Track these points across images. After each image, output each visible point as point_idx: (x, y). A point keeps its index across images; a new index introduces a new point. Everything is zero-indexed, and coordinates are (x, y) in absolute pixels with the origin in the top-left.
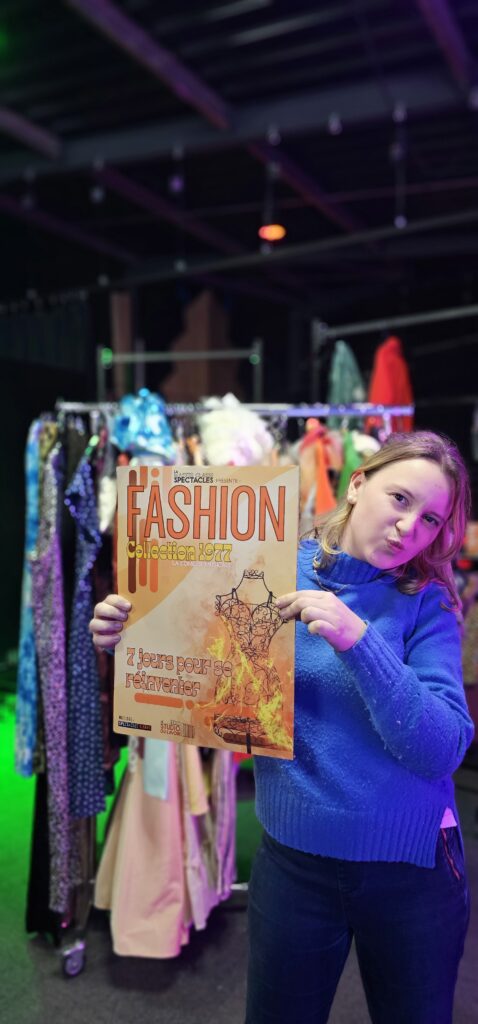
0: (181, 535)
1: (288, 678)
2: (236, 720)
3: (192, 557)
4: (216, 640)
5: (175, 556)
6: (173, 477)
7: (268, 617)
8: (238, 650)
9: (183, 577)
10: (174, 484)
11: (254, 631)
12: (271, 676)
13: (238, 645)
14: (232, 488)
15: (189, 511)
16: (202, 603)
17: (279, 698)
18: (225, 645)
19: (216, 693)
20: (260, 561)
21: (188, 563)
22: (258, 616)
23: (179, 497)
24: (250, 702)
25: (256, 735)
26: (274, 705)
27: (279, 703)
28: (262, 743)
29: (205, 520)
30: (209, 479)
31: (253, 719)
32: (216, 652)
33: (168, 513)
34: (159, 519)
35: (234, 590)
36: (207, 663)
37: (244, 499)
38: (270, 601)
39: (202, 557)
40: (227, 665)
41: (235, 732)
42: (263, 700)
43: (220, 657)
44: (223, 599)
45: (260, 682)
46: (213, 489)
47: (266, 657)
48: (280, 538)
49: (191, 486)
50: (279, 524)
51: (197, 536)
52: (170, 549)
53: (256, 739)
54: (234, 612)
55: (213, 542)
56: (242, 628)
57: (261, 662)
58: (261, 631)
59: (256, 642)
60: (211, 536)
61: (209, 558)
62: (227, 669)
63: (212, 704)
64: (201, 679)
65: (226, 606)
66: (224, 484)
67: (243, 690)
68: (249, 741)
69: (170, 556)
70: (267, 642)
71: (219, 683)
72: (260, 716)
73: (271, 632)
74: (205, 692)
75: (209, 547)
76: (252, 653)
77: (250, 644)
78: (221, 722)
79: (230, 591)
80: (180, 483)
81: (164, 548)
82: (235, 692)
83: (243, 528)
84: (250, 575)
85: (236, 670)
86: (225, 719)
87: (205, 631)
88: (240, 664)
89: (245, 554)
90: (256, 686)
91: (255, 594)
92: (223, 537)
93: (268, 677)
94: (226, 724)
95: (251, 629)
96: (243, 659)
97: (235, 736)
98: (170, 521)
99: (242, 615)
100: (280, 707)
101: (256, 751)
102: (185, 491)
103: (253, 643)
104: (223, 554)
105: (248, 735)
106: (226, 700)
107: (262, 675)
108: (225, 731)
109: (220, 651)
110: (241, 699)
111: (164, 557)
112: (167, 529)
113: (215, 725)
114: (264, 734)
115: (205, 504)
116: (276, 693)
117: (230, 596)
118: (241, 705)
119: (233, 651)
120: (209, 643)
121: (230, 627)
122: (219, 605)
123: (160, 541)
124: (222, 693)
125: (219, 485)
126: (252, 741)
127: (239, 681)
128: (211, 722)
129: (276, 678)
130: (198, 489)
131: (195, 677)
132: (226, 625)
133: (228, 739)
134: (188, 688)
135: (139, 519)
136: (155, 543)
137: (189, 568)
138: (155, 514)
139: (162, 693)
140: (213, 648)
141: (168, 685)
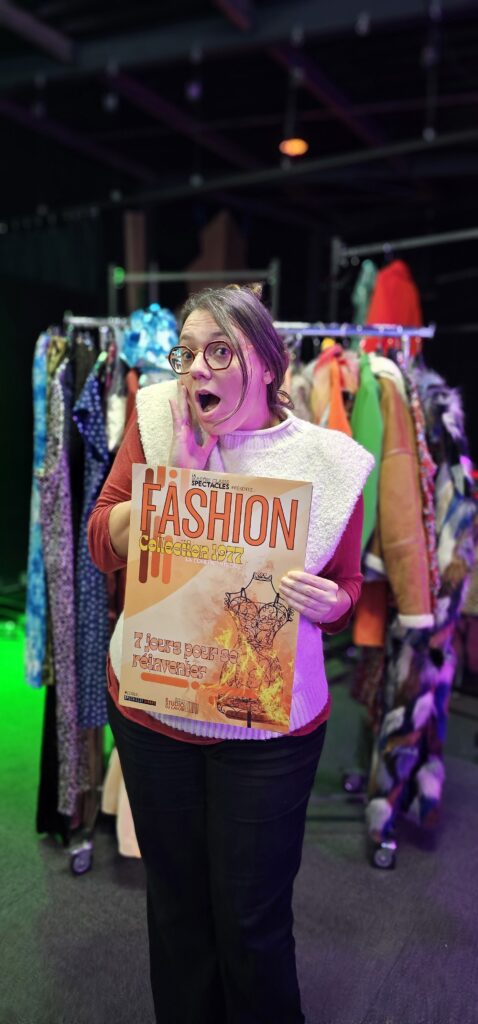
0: (197, 534)
2: (238, 700)
3: (205, 556)
4: (224, 632)
5: (189, 554)
6: (190, 480)
7: (274, 615)
8: (245, 642)
9: (195, 573)
10: (191, 487)
11: (260, 626)
12: (274, 665)
13: (244, 637)
14: (247, 496)
15: (204, 513)
16: (213, 599)
17: (279, 683)
18: (233, 636)
19: (221, 677)
20: (270, 565)
21: (201, 561)
22: (265, 613)
23: (196, 500)
24: (253, 685)
25: (256, 713)
26: (275, 688)
27: (280, 688)
28: (261, 719)
29: (219, 524)
30: (225, 486)
31: (254, 699)
32: (224, 641)
33: (184, 513)
34: (175, 518)
35: (243, 589)
36: (215, 650)
37: (257, 509)
39: (214, 557)
40: (234, 653)
41: (237, 710)
42: (265, 684)
43: (226, 647)
44: (233, 596)
45: (263, 670)
46: (228, 496)
47: (270, 649)
48: (290, 546)
49: (207, 490)
50: (290, 534)
51: (211, 537)
52: (184, 546)
53: (256, 716)
54: (242, 609)
55: (226, 544)
56: (249, 623)
57: (265, 653)
58: (267, 627)
59: (262, 635)
60: (225, 538)
61: (221, 558)
62: (233, 657)
63: (217, 686)
64: (209, 665)
65: (234, 603)
66: (240, 492)
67: (247, 674)
68: (249, 718)
69: (184, 553)
70: (271, 637)
71: (224, 668)
72: (261, 697)
73: (276, 628)
74: (212, 675)
75: (222, 548)
76: (257, 645)
77: (256, 636)
78: (225, 701)
79: (240, 590)
80: (197, 486)
81: (178, 545)
82: (239, 677)
83: (255, 534)
84: (260, 577)
85: (242, 658)
86: (228, 698)
87: (214, 623)
88: (245, 654)
89: (255, 557)
90: (259, 673)
91: (263, 594)
92: (236, 540)
93: (270, 665)
94: (229, 702)
95: (257, 624)
96: (249, 649)
97: (237, 713)
98: (186, 521)
99: (250, 611)
100: (279, 692)
102: (202, 495)
103: (259, 636)
104: (235, 556)
105: (249, 713)
106: (230, 683)
107: (265, 664)
108: (228, 709)
109: (227, 641)
110: (244, 683)
111: (178, 553)
112: (181, 528)
113: (218, 704)
114: (264, 712)
115: (220, 509)
116: (277, 679)
117: (239, 594)
118: (244, 687)
119: (240, 641)
120: (217, 633)
121: (237, 622)
122: (228, 602)
123: (175, 538)
124: (227, 677)
125: (234, 492)
126: (253, 717)
127: (243, 668)
128: (215, 701)
129: (279, 668)
130: (214, 494)
131: (202, 662)
132: (234, 619)
133: (230, 715)
134: (194, 671)
135: (154, 515)
136: (169, 539)
137: (202, 566)
138: (171, 513)
139: (168, 674)
140: (221, 638)
141: (174, 667)
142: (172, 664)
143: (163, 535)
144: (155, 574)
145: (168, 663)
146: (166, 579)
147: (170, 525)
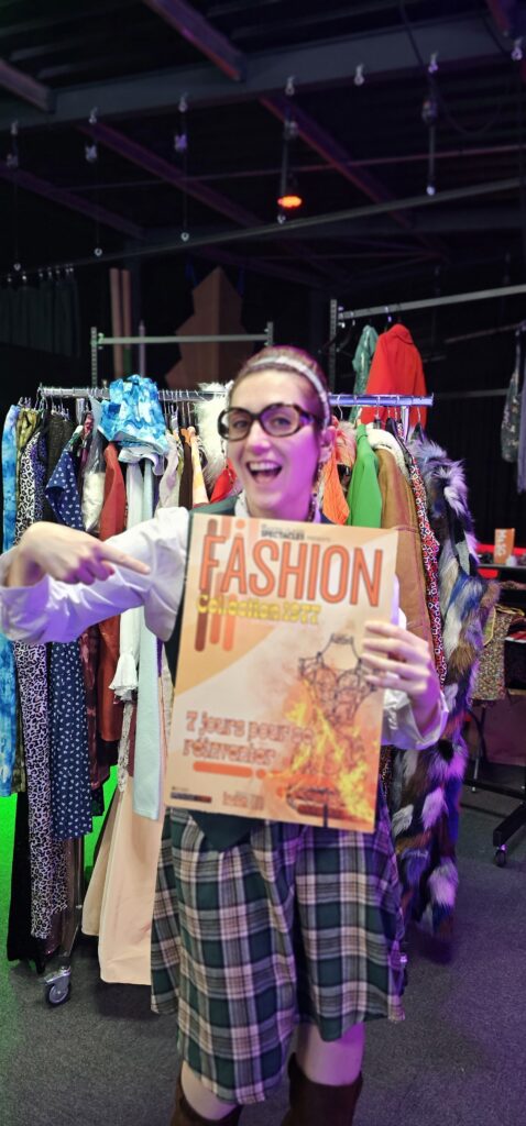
0: (267, 591)
1: (373, 748)
2: (312, 791)
3: (276, 617)
4: (296, 705)
5: (256, 614)
6: (260, 529)
7: (355, 684)
8: (321, 717)
9: (264, 637)
10: (260, 538)
11: (339, 698)
12: (355, 746)
13: (320, 712)
14: (324, 547)
15: (275, 567)
16: (283, 666)
17: (362, 768)
18: (307, 710)
19: (292, 762)
20: (351, 625)
21: (271, 623)
22: (345, 683)
23: (266, 553)
24: (331, 771)
25: (334, 807)
26: (356, 775)
27: (363, 773)
28: (340, 815)
29: (292, 579)
30: (299, 536)
31: (331, 789)
32: (296, 718)
33: (251, 567)
34: (240, 574)
35: (319, 654)
36: (285, 729)
37: (336, 561)
38: (358, 668)
39: (286, 617)
40: (308, 732)
41: (311, 803)
42: (345, 770)
43: (300, 723)
44: (307, 663)
45: (342, 751)
46: (303, 547)
47: (351, 725)
48: (374, 602)
49: (279, 541)
50: (373, 589)
51: (282, 594)
52: (251, 605)
53: (334, 811)
54: (319, 677)
55: (300, 602)
56: (326, 695)
57: (346, 730)
58: (346, 698)
59: (341, 709)
60: (298, 596)
61: (294, 618)
62: (307, 737)
63: (287, 774)
64: (278, 747)
65: (309, 670)
66: (316, 542)
67: (323, 760)
68: (326, 813)
69: (250, 614)
70: (353, 710)
71: (296, 751)
72: (341, 786)
73: (358, 700)
74: (281, 760)
75: (296, 607)
76: (335, 721)
77: (334, 711)
78: (296, 792)
79: (314, 654)
80: (267, 538)
81: (244, 605)
82: (314, 761)
83: (333, 589)
84: (339, 640)
85: (317, 738)
86: (301, 789)
87: (285, 695)
88: (321, 732)
89: (335, 616)
90: (338, 756)
91: (344, 660)
92: (311, 597)
93: (351, 746)
94: (301, 794)
95: (336, 697)
96: (326, 727)
97: (310, 807)
98: (254, 577)
99: (327, 680)
100: (362, 777)
101: (333, 824)
102: (273, 547)
103: (338, 711)
104: (310, 615)
105: (326, 807)
106: (303, 769)
107: (346, 744)
108: (299, 802)
109: (300, 717)
110: (320, 769)
111: (243, 613)
112: (248, 584)
113: (289, 796)
114: (343, 805)
115: (294, 562)
116: (360, 763)
117: (314, 661)
118: (320, 775)
119: (315, 717)
120: (288, 708)
121: (313, 693)
122: (302, 669)
123: (241, 597)
124: (299, 762)
125: (310, 543)
126: (330, 812)
127: (319, 750)
128: (284, 793)
129: (361, 748)
130: (287, 546)
131: (270, 744)
132: (309, 690)
133: (303, 810)
134: (260, 756)
135: (215, 571)
136: (233, 598)
137: (271, 628)
138: (236, 568)
139: (227, 761)
140: (294, 713)
141: (234, 752)
142: (233, 749)
143: (226, 594)
144: (215, 640)
145: (227, 747)
146: (228, 646)
147: (235, 582)
